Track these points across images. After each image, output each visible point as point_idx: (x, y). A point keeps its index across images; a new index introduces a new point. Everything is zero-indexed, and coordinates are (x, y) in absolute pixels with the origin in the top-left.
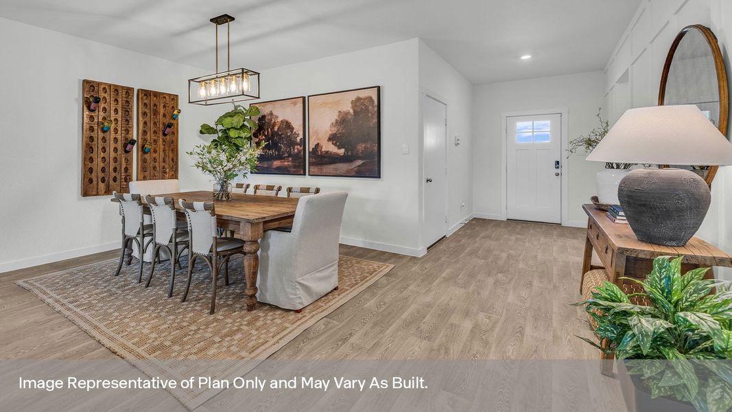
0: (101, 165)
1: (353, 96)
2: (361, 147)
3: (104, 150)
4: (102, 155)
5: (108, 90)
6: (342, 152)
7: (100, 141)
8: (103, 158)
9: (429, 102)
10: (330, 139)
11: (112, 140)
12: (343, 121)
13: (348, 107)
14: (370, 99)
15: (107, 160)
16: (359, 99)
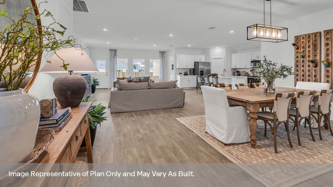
0: (302, 73)
3: (303, 66)
4: (302, 68)
5: (305, 38)
7: (301, 62)
8: (303, 70)
11: (307, 61)
15: (305, 71)
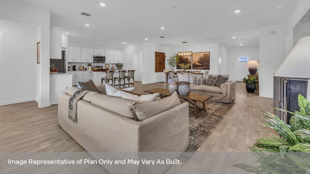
0: (157, 67)
1: (204, 54)
2: (205, 64)
4: (157, 65)
5: (158, 53)
6: (201, 64)
7: (157, 62)
9: (220, 54)
10: (198, 62)
12: (201, 58)
13: (202, 56)
14: (208, 54)
16: (205, 54)
